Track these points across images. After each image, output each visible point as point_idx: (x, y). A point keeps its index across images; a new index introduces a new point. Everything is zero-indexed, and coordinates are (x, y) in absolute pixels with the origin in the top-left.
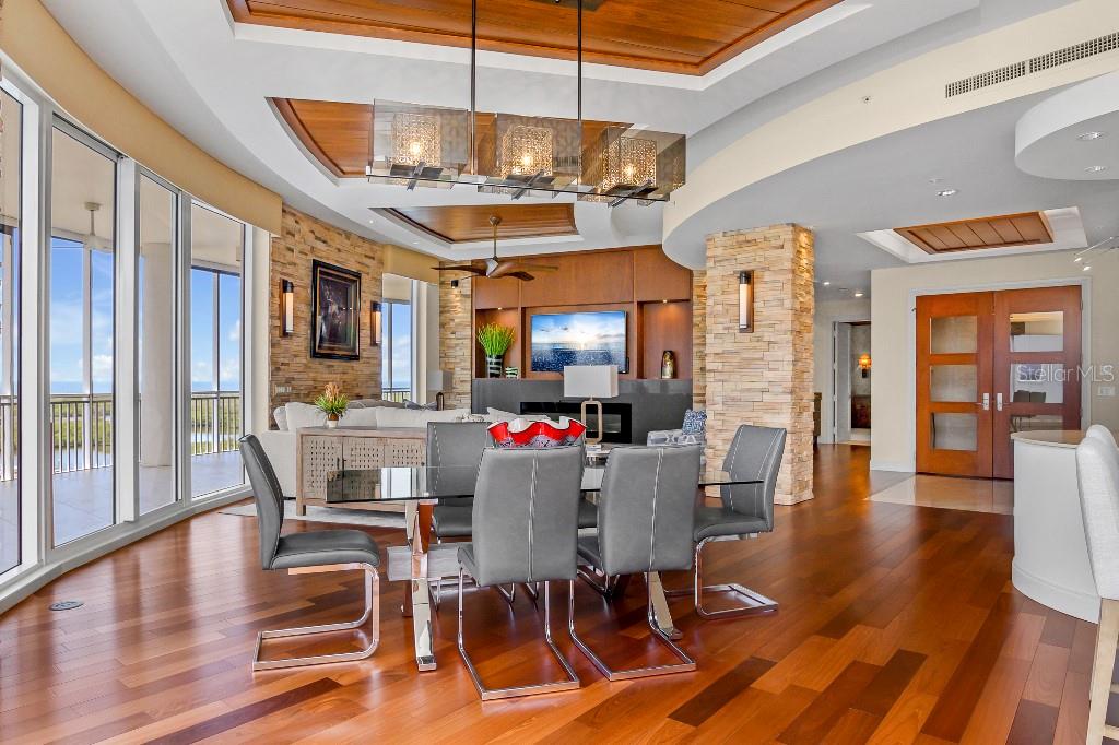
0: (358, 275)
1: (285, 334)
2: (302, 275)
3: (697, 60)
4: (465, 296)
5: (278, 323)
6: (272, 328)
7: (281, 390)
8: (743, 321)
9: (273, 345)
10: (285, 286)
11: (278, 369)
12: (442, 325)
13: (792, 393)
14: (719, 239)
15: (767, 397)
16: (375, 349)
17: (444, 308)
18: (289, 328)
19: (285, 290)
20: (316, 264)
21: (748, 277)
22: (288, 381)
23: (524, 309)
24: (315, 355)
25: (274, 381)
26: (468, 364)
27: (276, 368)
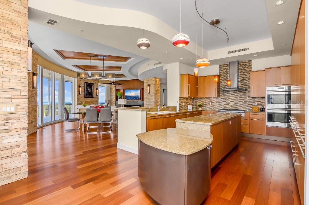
0: (93, 84)
1: (79, 94)
2: (83, 85)
3: (124, 60)
4: (114, 87)
5: (78, 92)
6: (77, 93)
7: (79, 103)
8: (148, 92)
9: (77, 96)
10: (80, 86)
11: (78, 100)
12: (111, 92)
13: (155, 103)
14: (146, 79)
15: (151, 104)
16: (97, 96)
17: (111, 89)
18: (80, 93)
19: (79, 87)
20: (85, 83)
21: (149, 85)
22: (80, 101)
23: (124, 89)
24: (85, 97)
25: (77, 102)
26: (115, 98)
27: (78, 99)
